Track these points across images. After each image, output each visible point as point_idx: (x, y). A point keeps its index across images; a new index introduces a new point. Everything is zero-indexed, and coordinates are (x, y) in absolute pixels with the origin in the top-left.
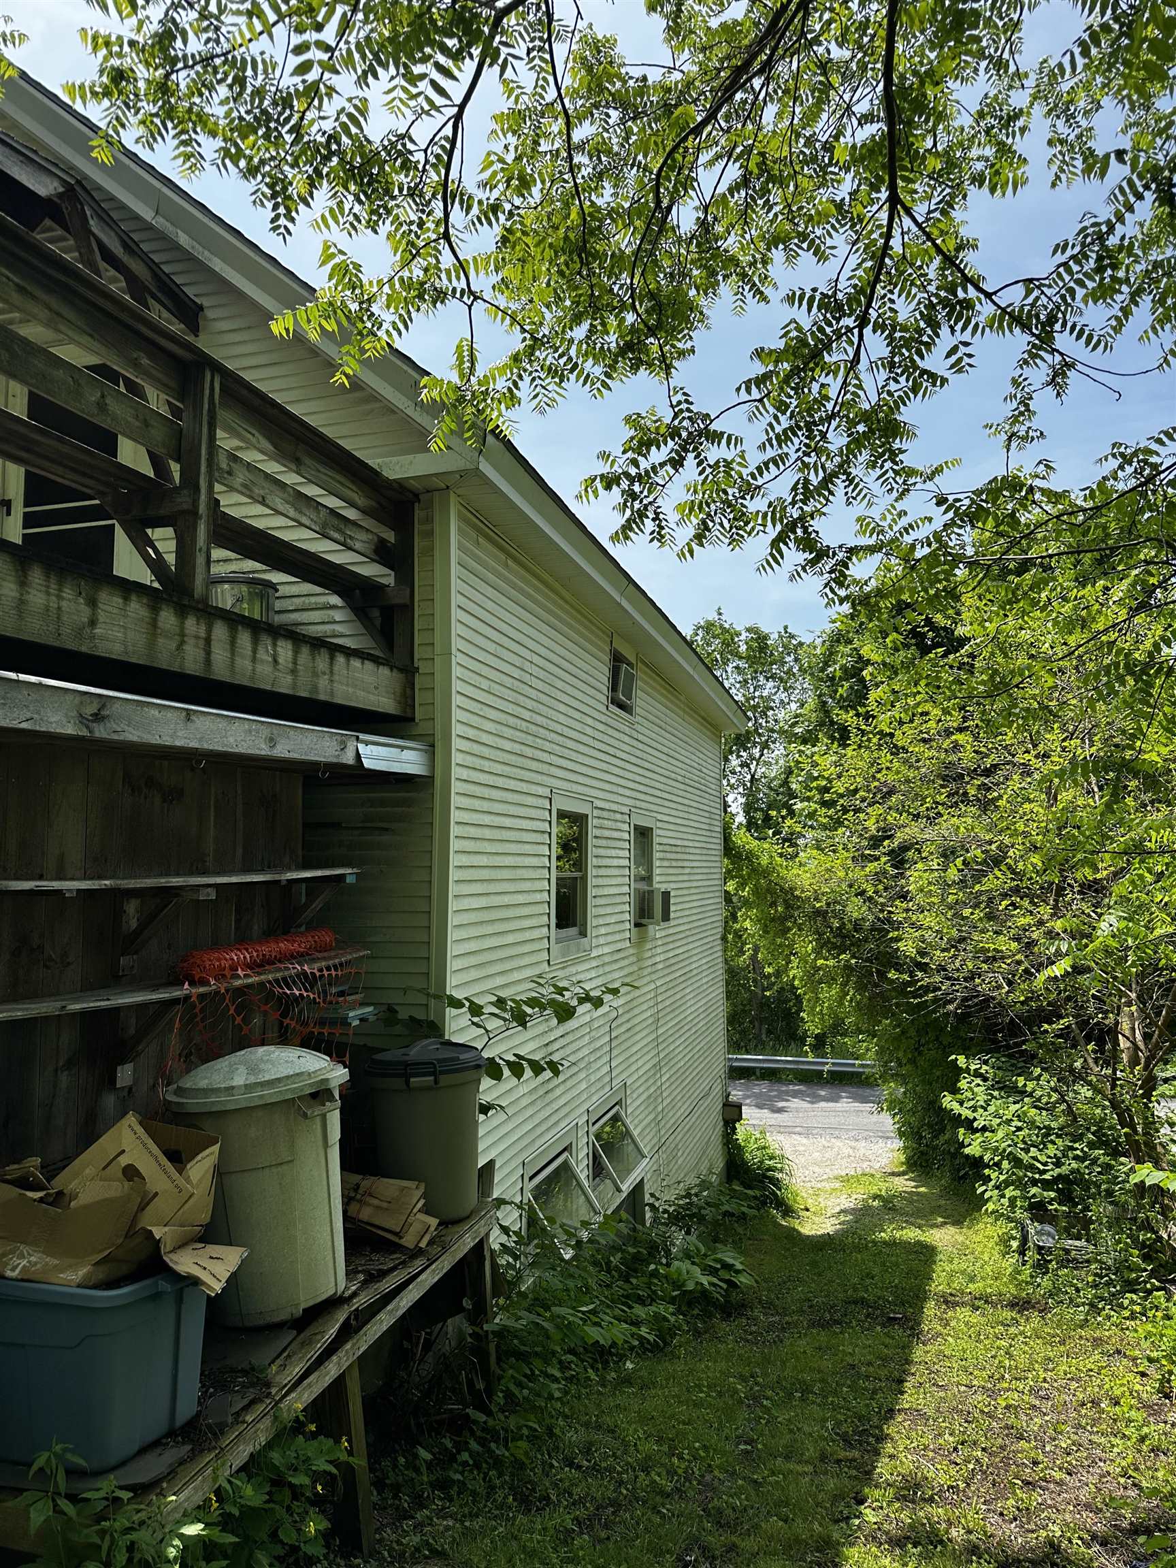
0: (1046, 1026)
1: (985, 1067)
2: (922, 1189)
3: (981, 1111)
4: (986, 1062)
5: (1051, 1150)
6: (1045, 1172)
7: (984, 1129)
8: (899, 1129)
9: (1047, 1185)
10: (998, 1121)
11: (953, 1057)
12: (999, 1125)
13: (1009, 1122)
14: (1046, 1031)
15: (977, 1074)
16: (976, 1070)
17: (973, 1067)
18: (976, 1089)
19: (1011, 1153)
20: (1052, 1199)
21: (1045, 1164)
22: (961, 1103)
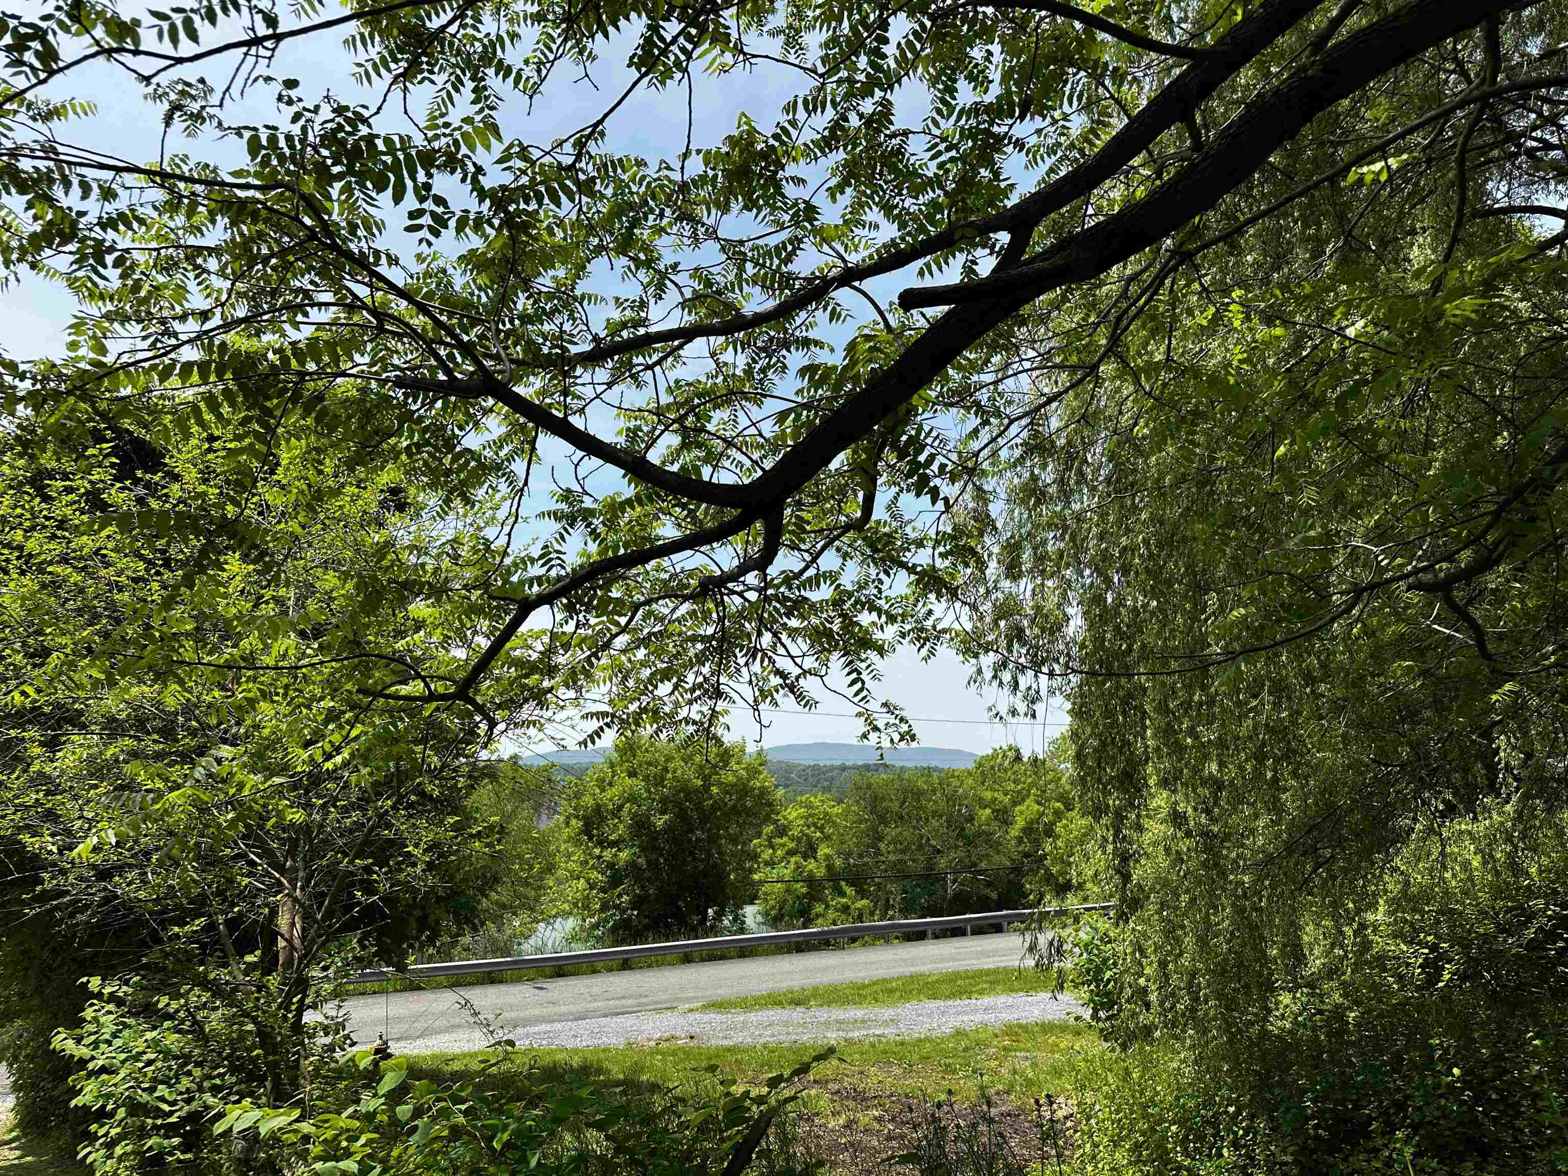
0: (176, 929)
1: (125, 988)
2: (29, 1159)
3: (103, 1046)
4: (126, 983)
5: (185, 1082)
6: (171, 1113)
7: (104, 1070)
8: (15, 1082)
9: (171, 1130)
10: (123, 1056)
11: (85, 979)
12: (123, 1062)
13: (137, 1058)
14: (177, 936)
15: (112, 998)
16: (111, 994)
17: (107, 990)
18: (102, 1020)
19: (128, 1097)
20: (174, 1148)
21: (172, 1103)
22: (79, 1040)
